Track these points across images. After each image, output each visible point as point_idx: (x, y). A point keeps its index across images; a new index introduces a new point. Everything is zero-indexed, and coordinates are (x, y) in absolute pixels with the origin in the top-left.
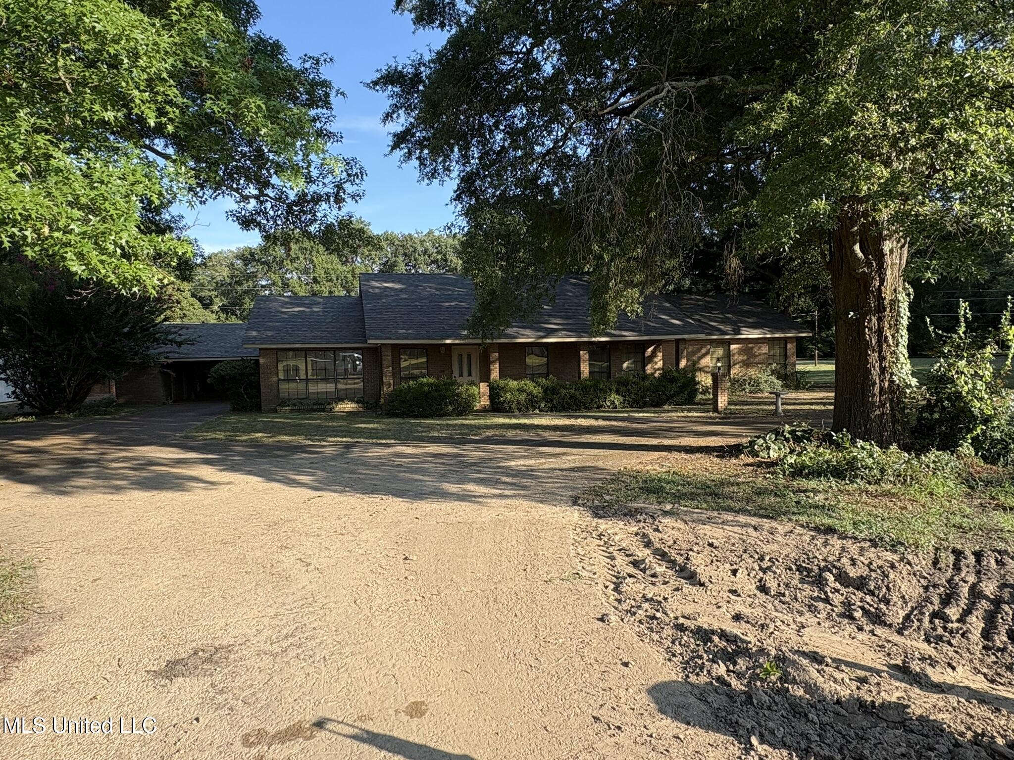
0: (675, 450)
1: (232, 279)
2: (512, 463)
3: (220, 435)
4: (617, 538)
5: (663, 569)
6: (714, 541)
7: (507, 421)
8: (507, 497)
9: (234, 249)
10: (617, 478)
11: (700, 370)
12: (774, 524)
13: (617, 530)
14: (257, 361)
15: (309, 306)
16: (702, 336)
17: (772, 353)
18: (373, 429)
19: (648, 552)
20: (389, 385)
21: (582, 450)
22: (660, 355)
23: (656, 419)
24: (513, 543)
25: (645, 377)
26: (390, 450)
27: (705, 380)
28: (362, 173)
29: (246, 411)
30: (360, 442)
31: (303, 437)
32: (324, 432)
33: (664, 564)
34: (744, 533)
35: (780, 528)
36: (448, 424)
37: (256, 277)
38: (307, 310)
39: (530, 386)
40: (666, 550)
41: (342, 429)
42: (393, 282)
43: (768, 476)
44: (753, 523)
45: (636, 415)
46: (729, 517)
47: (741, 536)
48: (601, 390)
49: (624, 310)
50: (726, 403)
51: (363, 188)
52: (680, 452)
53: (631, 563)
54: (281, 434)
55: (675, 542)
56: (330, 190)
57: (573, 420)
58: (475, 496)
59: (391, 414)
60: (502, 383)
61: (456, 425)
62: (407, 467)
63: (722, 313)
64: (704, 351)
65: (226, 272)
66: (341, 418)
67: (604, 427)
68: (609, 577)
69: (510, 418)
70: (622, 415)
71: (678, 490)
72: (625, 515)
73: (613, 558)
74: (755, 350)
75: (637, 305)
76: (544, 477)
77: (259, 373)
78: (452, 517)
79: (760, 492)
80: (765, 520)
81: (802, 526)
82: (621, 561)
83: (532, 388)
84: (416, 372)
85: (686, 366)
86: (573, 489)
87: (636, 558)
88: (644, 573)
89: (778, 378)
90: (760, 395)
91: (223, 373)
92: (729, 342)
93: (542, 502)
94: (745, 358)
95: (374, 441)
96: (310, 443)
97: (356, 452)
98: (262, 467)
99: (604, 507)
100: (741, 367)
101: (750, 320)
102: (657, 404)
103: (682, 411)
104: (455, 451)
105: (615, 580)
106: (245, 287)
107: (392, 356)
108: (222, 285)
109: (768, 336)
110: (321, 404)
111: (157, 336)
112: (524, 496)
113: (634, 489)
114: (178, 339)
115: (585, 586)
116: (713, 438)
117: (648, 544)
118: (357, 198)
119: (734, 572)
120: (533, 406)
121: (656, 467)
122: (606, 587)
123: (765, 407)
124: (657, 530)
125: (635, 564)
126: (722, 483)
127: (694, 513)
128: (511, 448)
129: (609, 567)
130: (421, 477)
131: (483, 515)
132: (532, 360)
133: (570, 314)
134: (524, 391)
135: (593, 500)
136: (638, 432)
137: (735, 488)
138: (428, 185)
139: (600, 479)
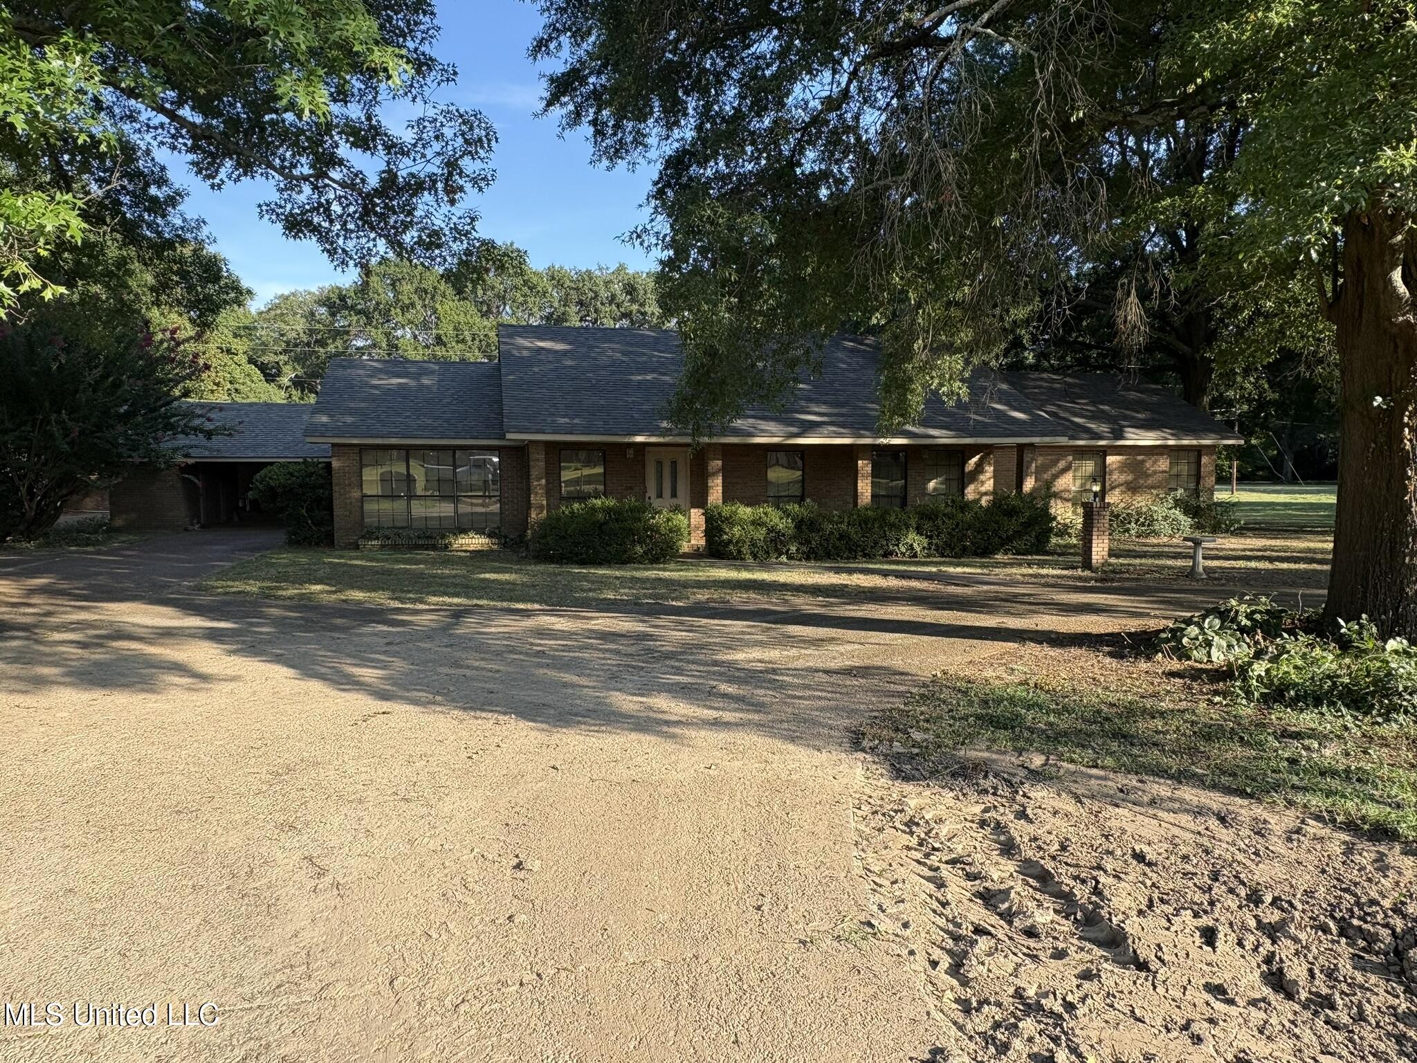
0: (1032, 640)
1: (311, 336)
2: (740, 656)
3: (253, 587)
4: (944, 831)
5: (1051, 915)
6: (1146, 849)
7: (733, 575)
8: (727, 725)
9: (314, 290)
10: (931, 691)
11: (1056, 495)
12: (1259, 811)
13: (941, 811)
14: (329, 465)
15: (417, 376)
16: (1063, 441)
17: (1174, 471)
18: (508, 582)
19: (1010, 866)
20: (541, 507)
21: (863, 633)
22: (989, 470)
23: (986, 578)
24: (735, 836)
25: (965, 506)
26: (529, 623)
27: (1065, 513)
28: (490, 136)
29: (310, 544)
30: (481, 606)
31: (387, 594)
32: (424, 585)
33: (1048, 902)
34: (1201, 829)
35: (1273, 820)
36: (633, 579)
37: (347, 333)
38: (412, 383)
39: (775, 518)
40: (1049, 865)
41: (458, 581)
42: (552, 339)
43: (1217, 699)
44: (1215, 807)
45: (951, 570)
46: (1162, 789)
47: (1200, 840)
48: (892, 526)
49: (937, 390)
50: (1105, 553)
51: (491, 165)
52: (1040, 643)
53: (979, 895)
54: (352, 588)
55: (1063, 848)
56: (436, 170)
57: (844, 575)
58: (667, 723)
59: (543, 557)
60: (726, 510)
61: (648, 579)
62: (553, 657)
63: (1094, 403)
64: (1062, 464)
65: (300, 325)
66: (461, 561)
67: (898, 591)
68: (938, 936)
69: (738, 569)
70: (927, 569)
71: (1051, 724)
72: (954, 775)
73: (941, 885)
74: (1148, 465)
75: (958, 384)
76: (797, 687)
77: (331, 484)
78: (621, 769)
79: (1210, 734)
80: (1238, 800)
81: (1318, 818)
82: (957, 888)
83: (776, 520)
84: (587, 488)
85: (1034, 490)
86: (852, 713)
87: (988, 884)
88: (1010, 923)
89: (1186, 513)
90: (1155, 541)
91: (272, 483)
92: (1103, 452)
93: (792, 740)
94: (1130, 478)
95: (505, 604)
96: (398, 605)
97: (470, 625)
98: (303, 649)
99: (912, 757)
100: (1123, 492)
101: (1139, 416)
102: (984, 551)
103: (1029, 565)
104: (640, 627)
105: (950, 943)
106: (331, 348)
107: (547, 462)
108: (296, 345)
109: (1171, 442)
110: (430, 537)
111: (172, 420)
112: (759, 726)
113: (965, 718)
114: (209, 426)
115: (887, 959)
116: (1094, 618)
117: (1009, 849)
118: (483, 184)
119: (1209, 936)
120: (777, 550)
121: (1001, 671)
122: (934, 964)
123: (1170, 562)
124: (1022, 815)
125: (988, 898)
126: (1130, 712)
127: (1091, 776)
128: (738, 625)
129: (935, 905)
130: (575, 679)
131: (680, 766)
132: (778, 475)
133: (841, 399)
134: (762, 524)
135: (891, 740)
136: (957, 603)
137: (1159, 724)
138: (608, 169)
139: (900, 694)
